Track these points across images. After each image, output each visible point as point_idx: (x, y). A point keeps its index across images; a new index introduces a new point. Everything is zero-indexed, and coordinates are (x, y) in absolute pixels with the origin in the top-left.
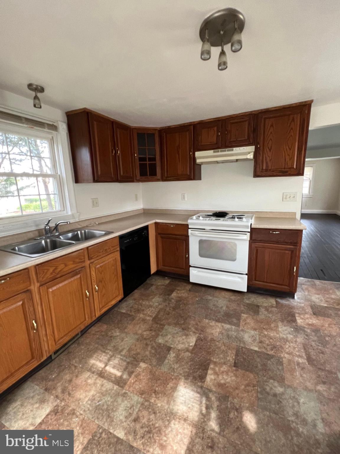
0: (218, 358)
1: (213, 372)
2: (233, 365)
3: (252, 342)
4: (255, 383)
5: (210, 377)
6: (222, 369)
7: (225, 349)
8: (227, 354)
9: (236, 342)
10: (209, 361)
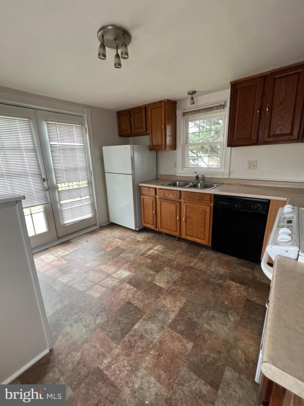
0: (139, 295)
1: (131, 288)
2: (130, 301)
3: (144, 328)
4: (111, 308)
5: (128, 286)
6: (130, 294)
7: (145, 302)
8: (140, 302)
9: (149, 313)
10: (139, 289)
